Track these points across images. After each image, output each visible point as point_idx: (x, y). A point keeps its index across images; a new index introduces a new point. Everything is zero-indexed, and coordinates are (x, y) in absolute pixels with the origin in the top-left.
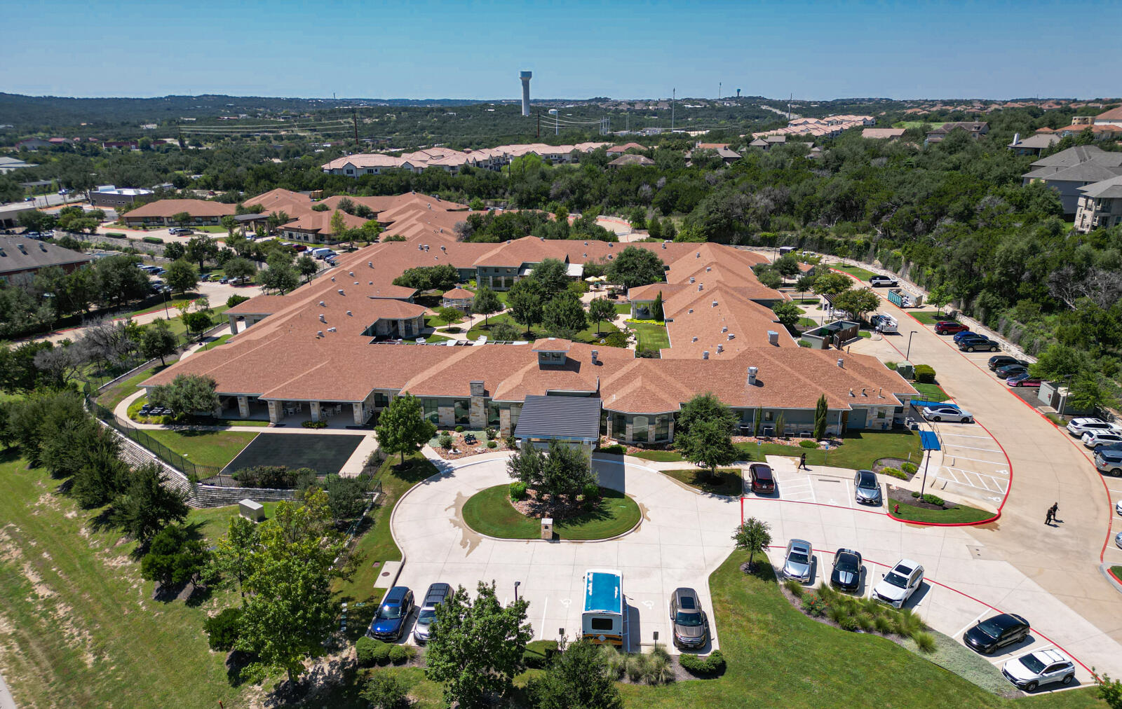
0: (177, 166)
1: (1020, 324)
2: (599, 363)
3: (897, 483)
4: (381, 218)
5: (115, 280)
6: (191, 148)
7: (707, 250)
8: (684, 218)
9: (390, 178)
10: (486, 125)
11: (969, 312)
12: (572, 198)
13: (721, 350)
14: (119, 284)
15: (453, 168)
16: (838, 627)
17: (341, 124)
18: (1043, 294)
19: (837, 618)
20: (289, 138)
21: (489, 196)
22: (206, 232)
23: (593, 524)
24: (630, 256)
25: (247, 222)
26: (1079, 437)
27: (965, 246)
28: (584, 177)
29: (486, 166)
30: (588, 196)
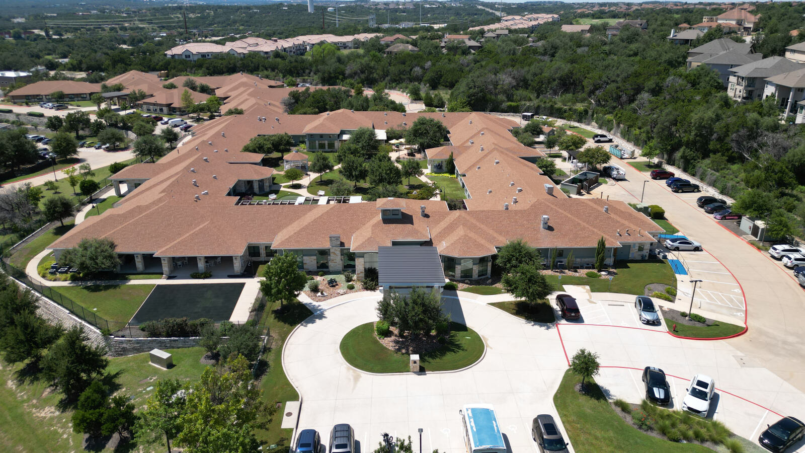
0: (46, 52)
1: (714, 172)
2: (427, 216)
3: (667, 305)
4: (219, 93)
5: (10, 150)
6: (54, 37)
7: (475, 117)
8: (450, 92)
9: (221, 62)
10: (283, 19)
11: (671, 162)
12: (363, 76)
13: (516, 202)
14: (13, 153)
15: (266, 53)
16: (665, 439)
17: (172, 18)
18: (728, 150)
19: (663, 432)
20: (132, 29)
21: (298, 75)
22: (78, 106)
23: (449, 356)
24: (423, 124)
25: (111, 98)
26: (780, 259)
27: (667, 114)
28: (370, 61)
29: (291, 51)
30: (375, 75)
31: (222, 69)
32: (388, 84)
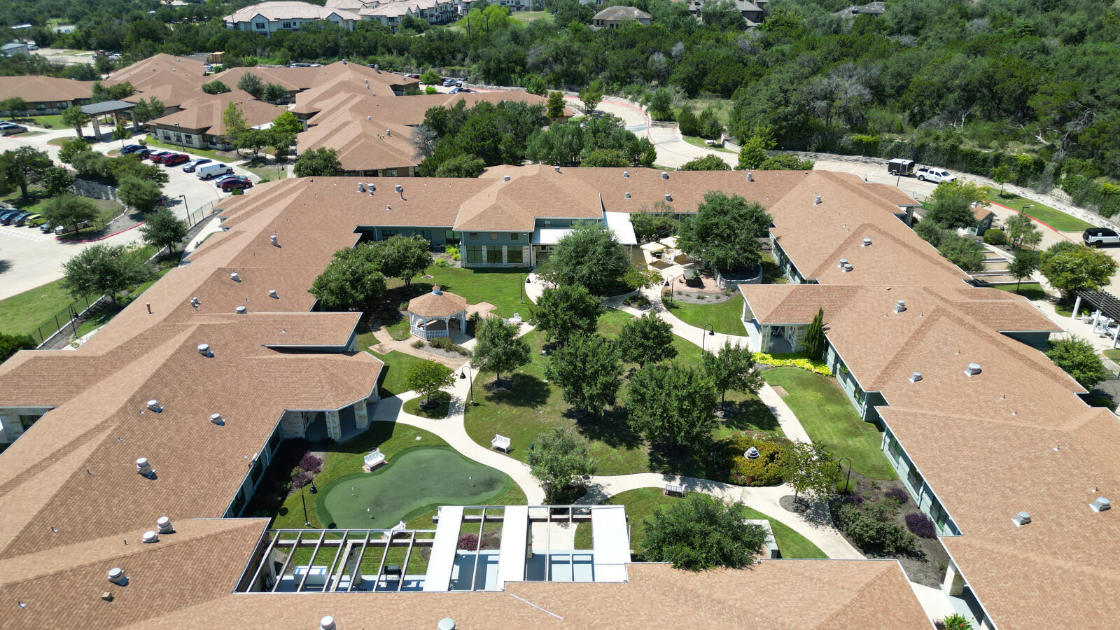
4: (302, 102)
9: (312, 37)
12: (558, 68)
15: (392, 19)
21: (444, 63)
22: (47, 127)
28: (572, 41)
29: (432, 16)
30: (581, 68)
31: (315, 50)
32: (605, 85)
